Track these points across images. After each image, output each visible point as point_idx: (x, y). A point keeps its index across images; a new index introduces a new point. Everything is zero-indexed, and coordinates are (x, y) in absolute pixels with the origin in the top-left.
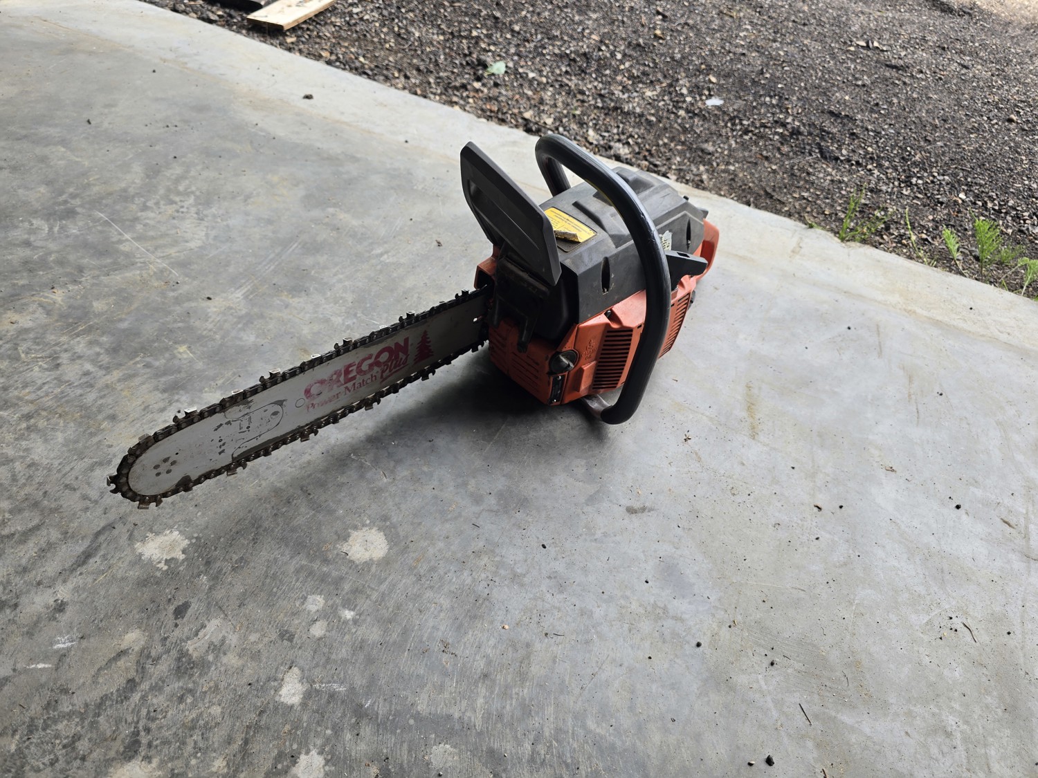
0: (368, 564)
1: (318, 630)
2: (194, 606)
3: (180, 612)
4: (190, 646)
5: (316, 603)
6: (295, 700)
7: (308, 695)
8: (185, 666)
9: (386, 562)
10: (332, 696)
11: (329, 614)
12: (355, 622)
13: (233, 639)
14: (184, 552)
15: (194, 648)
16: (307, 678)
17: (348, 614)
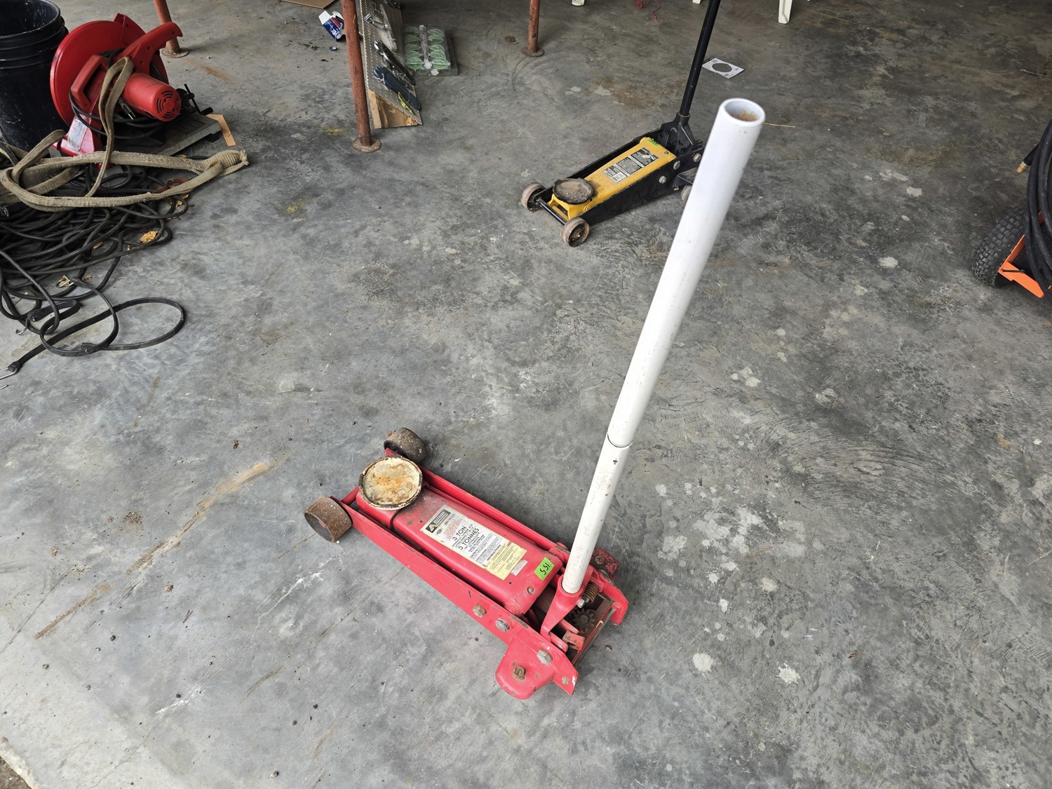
0: (701, 652)
1: (718, 626)
2: (767, 644)
3: (772, 643)
4: (764, 628)
5: (721, 637)
6: (722, 600)
7: (718, 601)
8: (763, 620)
9: (693, 652)
10: (709, 599)
11: (715, 631)
12: (704, 626)
13: (750, 627)
14: (780, 671)
15: (762, 627)
16: (719, 608)
17: (707, 630)
